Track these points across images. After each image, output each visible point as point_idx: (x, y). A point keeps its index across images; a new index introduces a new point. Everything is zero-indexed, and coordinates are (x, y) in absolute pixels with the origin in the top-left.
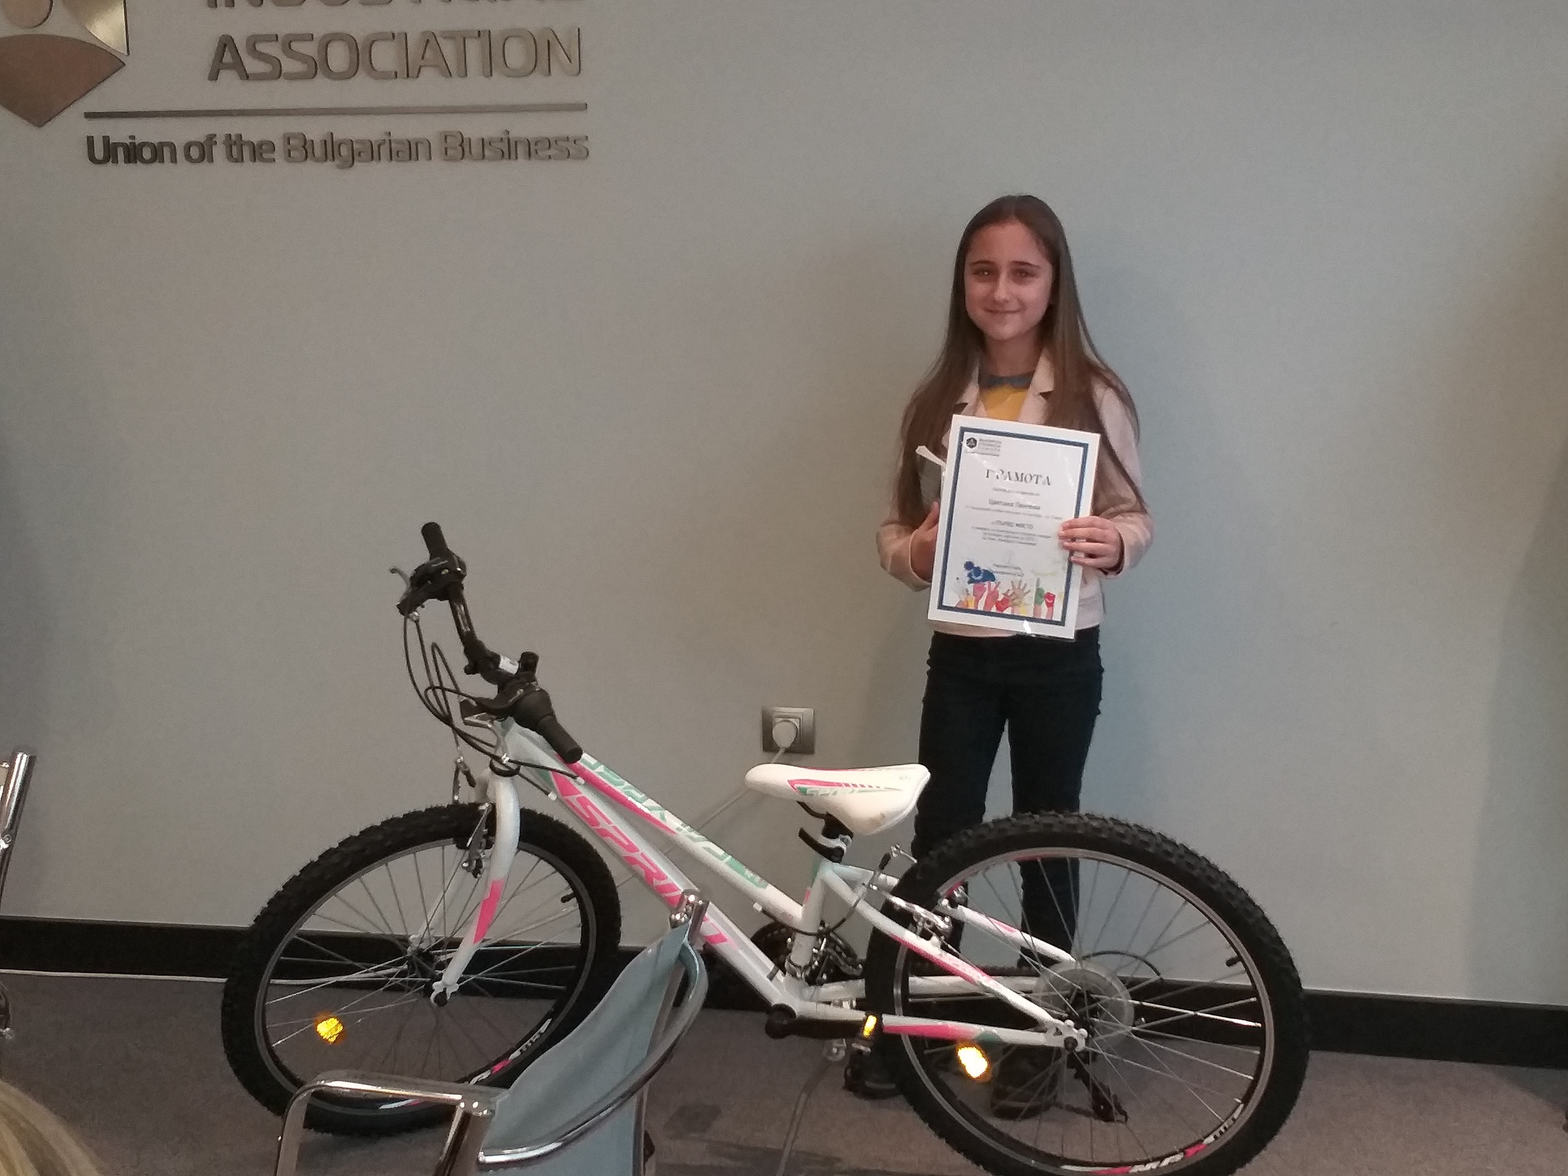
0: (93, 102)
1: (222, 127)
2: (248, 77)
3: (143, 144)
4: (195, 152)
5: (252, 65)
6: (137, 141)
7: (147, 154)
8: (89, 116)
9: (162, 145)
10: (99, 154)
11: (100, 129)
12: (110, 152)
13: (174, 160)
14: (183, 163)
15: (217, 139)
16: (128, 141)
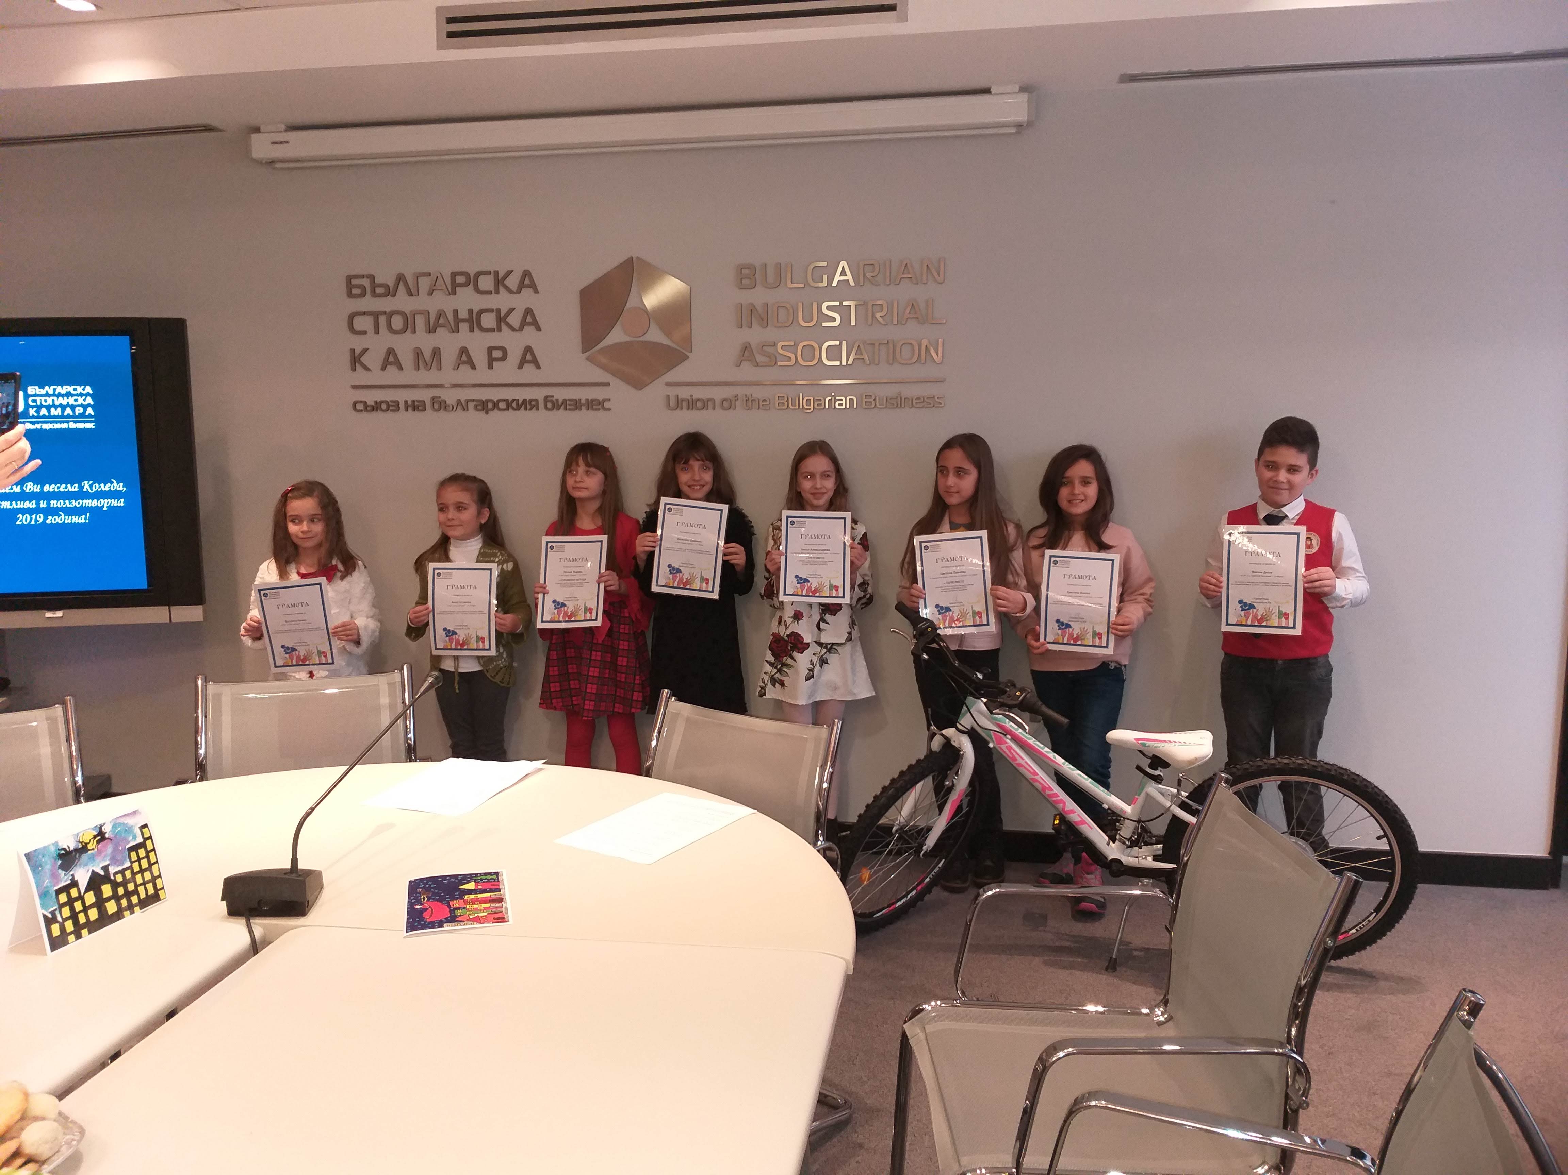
0: (671, 376)
1: (740, 391)
2: (757, 365)
3: (698, 400)
4: (726, 404)
5: (760, 358)
6: (694, 398)
7: (699, 404)
8: (668, 384)
9: (708, 400)
10: (673, 403)
11: (673, 392)
12: (679, 404)
13: (714, 409)
14: (718, 410)
15: (739, 397)
16: (689, 398)
